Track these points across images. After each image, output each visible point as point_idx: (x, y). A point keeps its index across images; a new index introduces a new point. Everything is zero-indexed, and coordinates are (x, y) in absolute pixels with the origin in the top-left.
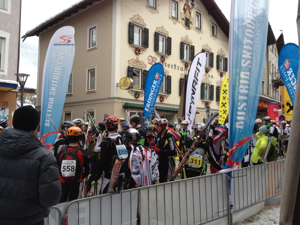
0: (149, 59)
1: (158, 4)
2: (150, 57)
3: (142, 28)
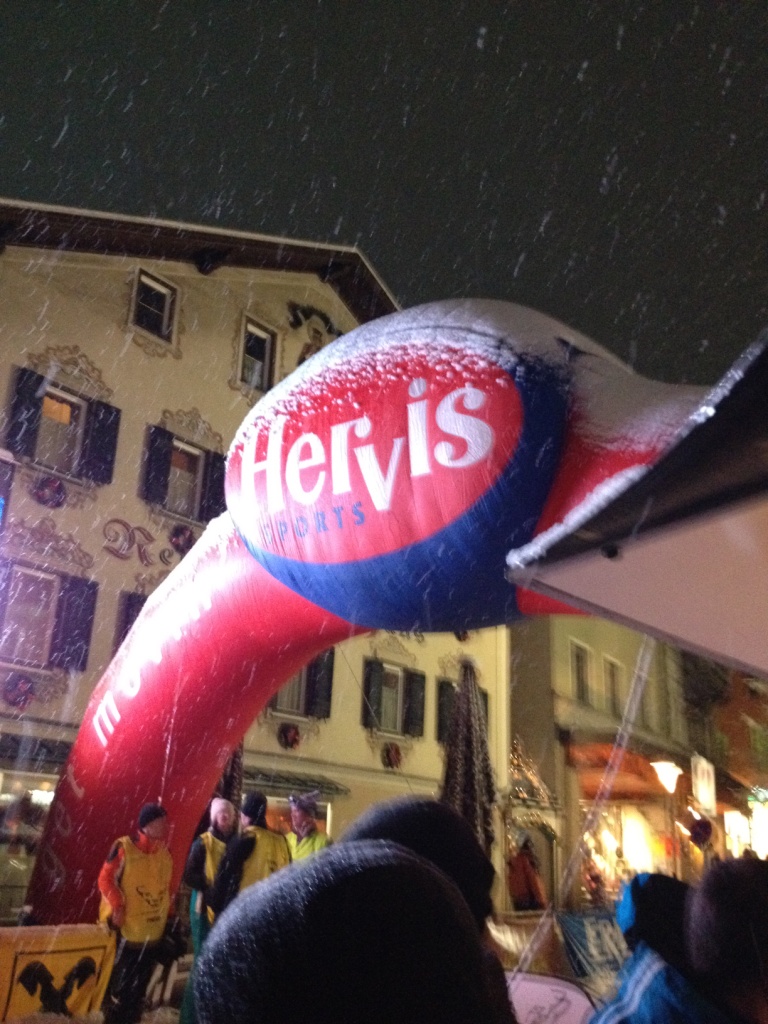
0: (112, 534)
2: (118, 527)
3: (89, 401)
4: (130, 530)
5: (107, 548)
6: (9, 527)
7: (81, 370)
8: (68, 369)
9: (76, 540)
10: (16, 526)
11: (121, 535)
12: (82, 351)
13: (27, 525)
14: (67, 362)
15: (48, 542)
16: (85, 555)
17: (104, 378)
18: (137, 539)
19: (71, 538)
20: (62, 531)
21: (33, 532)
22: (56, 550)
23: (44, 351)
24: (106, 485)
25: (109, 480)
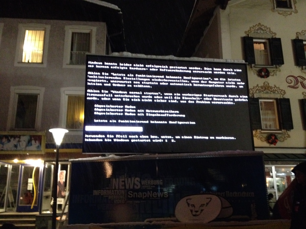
0: (290, 81)
2: (291, 78)
3: (269, 39)
4: (295, 78)
5: (289, 86)
6: (254, 88)
7: (263, 30)
8: (259, 31)
9: (277, 86)
10: (256, 87)
11: (293, 80)
12: (262, 24)
13: (259, 86)
14: (258, 30)
15: (268, 89)
16: (282, 90)
17: (271, 30)
18: (299, 80)
19: (275, 86)
20: (271, 85)
21: (262, 87)
22: (271, 91)
23: (249, 29)
24: (282, 65)
25: (283, 63)
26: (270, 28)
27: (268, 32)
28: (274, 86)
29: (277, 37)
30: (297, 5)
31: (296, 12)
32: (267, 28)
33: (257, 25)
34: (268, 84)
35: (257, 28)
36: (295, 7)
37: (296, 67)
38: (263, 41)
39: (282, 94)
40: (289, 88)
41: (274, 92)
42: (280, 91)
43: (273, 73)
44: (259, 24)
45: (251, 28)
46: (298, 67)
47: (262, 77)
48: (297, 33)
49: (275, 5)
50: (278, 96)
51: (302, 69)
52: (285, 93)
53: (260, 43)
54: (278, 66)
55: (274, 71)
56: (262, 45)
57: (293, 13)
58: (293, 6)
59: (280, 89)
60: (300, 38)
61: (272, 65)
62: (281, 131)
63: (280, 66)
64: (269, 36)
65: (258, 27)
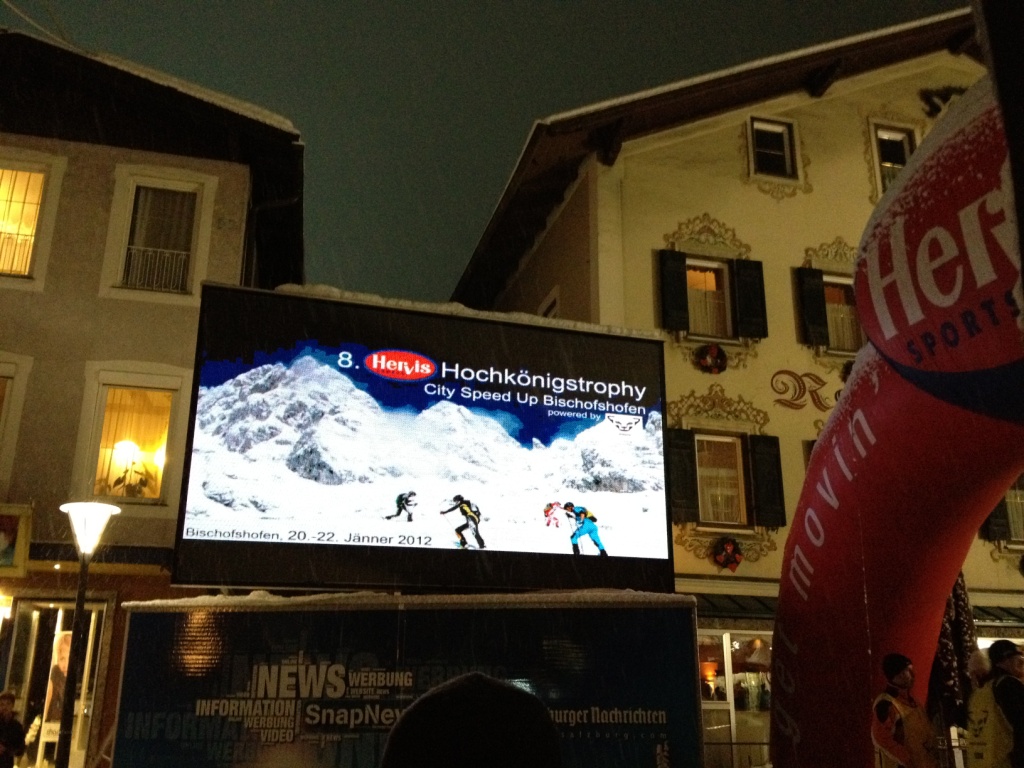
0: (781, 386)
1: (802, 155)
2: (785, 378)
3: (729, 262)
4: (798, 378)
5: (779, 401)
6: (681, 401)
7: (715, 235)
8: (703, 238)
9: (747, 400)
10: (688, 398)
11: (790, 385)
12: (712, 217)
13: (697, 395)
14: (700, 232)
15: (722, 407)
16: (759, 412)
17: (738, 236)
18: (807, 386)
19: (741, 399)
20: (731, 393)
21: (704, 399)
22: (729, 413)
23: (677, 228)
24: (763, 340)
25: (764, 334)
26: (733, 231)
27: (728, 242)
28: (737, 399)
29: (754, 256)
30: (811, 170)
31: (808, 189)
32: (727, 231)
33: (697, 218)
34: (722, 391)
35: (697, 229)
36: (806, 176)
37: (800, 346)
38: (714, 265)
39: (757, 422)
40: (778, 406)
41: (737, 416)
42: (755, 413)
43: (737, 361)
44: (705, 215)
45: (683, 227)
46: (805, 348)
47: (706, 369)
48: (807, 251)
49: (752, 166)
50: (749, 429)
51: (817, 354)
52: (766, 419)
53: (704, 270)
54: (750, 342)
55: (739, 354)
56: (711, 277)
57: (799, 192)
58: (800, 173)
59: (754, 409)
60: (815, 265)
61: (735, 336)
62: (753, 529)
63: (757, 342)
64: (732, 255)
65: (701, 225)
